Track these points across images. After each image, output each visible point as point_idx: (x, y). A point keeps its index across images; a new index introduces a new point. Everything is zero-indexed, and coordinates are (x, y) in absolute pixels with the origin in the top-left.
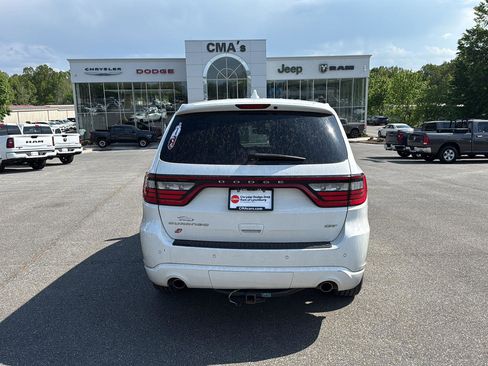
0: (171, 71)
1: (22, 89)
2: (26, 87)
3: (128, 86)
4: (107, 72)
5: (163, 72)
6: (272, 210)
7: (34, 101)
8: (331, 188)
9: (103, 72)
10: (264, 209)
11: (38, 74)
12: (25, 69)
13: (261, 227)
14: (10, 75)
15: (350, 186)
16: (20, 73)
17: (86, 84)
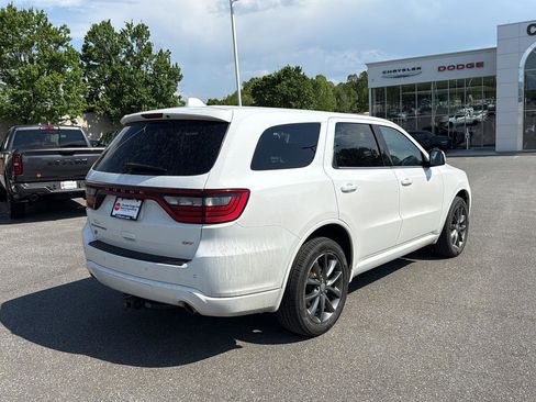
0: (480, 65)
1: (345, 97)
2: (349, 94)
3: (427, 86)
4: (406, 73)
5: (471, 66)
6: (136, 220)
7: (355, 109)
8: (186, 202)
9: (401, 73)
10: (131, 218)
11: (360, 80)
12: (349, 77)
13: (133, 236)
14: (336, 83)
15: (204, 202)
16: (345, 81)
17: (383, 88)
